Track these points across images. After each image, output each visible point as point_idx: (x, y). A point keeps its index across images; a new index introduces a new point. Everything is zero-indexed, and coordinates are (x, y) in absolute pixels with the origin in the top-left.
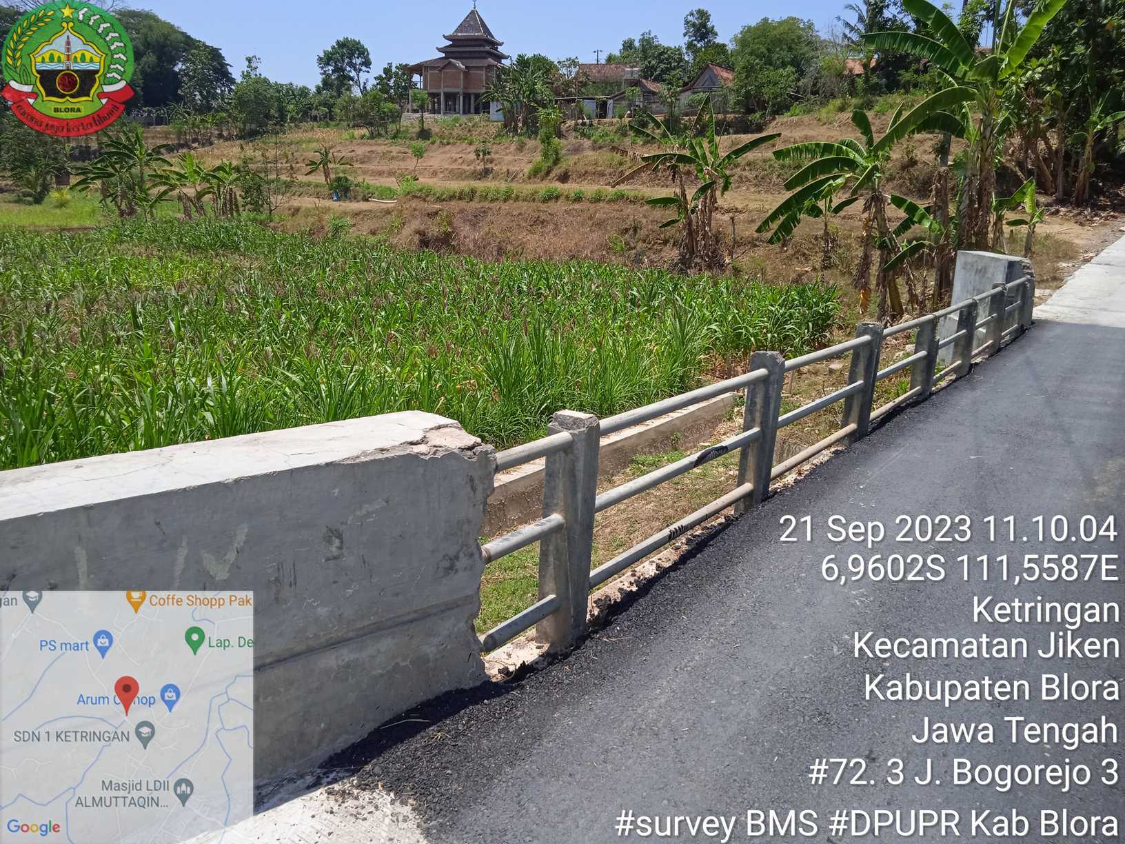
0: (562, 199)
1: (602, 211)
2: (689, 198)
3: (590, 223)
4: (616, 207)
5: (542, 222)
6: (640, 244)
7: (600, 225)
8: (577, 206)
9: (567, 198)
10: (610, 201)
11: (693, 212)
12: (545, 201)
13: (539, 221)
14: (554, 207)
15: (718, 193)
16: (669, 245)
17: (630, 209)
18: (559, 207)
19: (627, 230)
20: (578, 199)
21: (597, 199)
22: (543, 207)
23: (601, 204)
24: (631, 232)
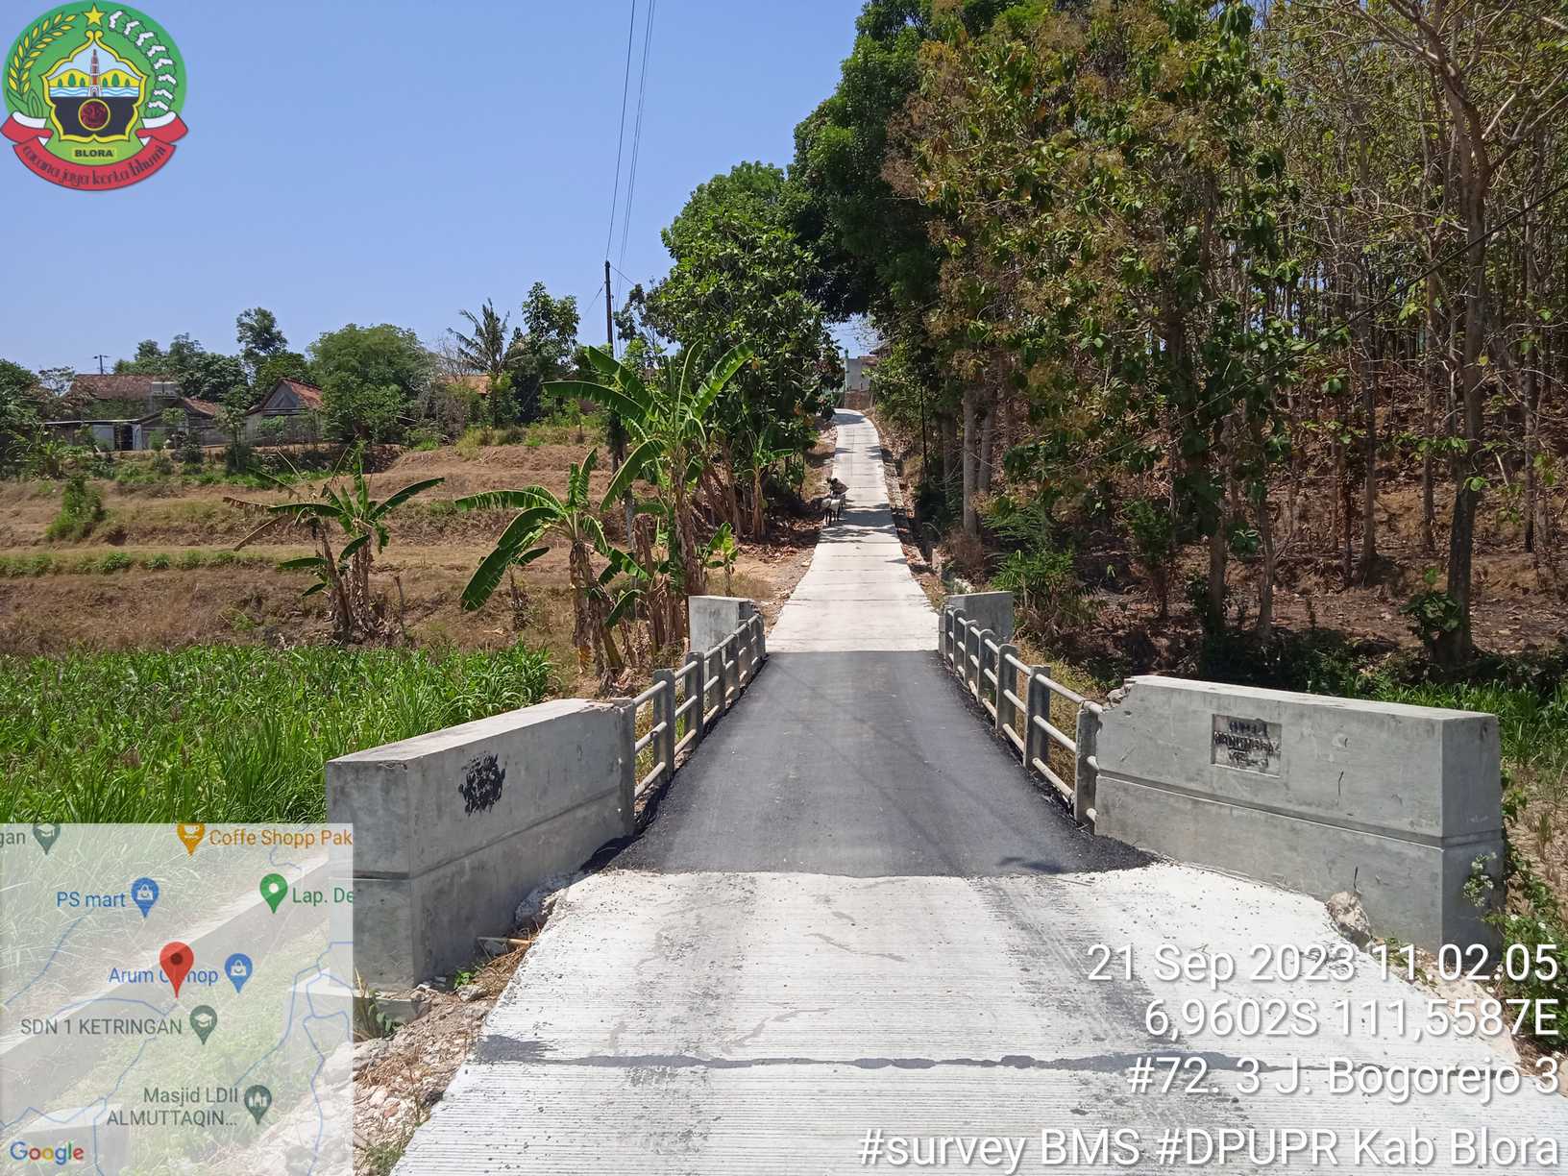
0: (137, 566)
1: (203, 579)
2: (336, 557)
3: (189, 596)
4: (223, 573)
5: (110, 600)
6: (269, 619)
7: (204, 598)
8: (160, 575)
9: (144, 565)
10: (212, 566)
11: (342, 573)
12: (108, 571)
13: (102, 600)
14: (122, 578)
15: (374, 550)
16: (311, 619)
17: (245, 575)
18: (132, 578)
19: (246, 602)
20: (162, 566)
21: (192, 565)
22: (108, 579)
23: (200, 571)
24: (253, 604)
